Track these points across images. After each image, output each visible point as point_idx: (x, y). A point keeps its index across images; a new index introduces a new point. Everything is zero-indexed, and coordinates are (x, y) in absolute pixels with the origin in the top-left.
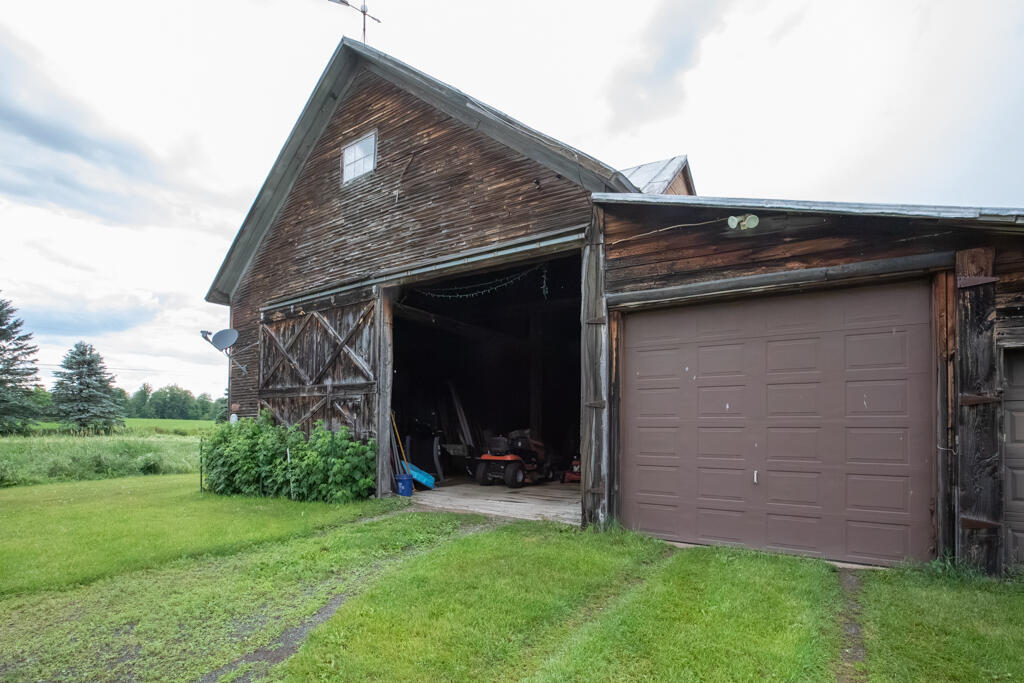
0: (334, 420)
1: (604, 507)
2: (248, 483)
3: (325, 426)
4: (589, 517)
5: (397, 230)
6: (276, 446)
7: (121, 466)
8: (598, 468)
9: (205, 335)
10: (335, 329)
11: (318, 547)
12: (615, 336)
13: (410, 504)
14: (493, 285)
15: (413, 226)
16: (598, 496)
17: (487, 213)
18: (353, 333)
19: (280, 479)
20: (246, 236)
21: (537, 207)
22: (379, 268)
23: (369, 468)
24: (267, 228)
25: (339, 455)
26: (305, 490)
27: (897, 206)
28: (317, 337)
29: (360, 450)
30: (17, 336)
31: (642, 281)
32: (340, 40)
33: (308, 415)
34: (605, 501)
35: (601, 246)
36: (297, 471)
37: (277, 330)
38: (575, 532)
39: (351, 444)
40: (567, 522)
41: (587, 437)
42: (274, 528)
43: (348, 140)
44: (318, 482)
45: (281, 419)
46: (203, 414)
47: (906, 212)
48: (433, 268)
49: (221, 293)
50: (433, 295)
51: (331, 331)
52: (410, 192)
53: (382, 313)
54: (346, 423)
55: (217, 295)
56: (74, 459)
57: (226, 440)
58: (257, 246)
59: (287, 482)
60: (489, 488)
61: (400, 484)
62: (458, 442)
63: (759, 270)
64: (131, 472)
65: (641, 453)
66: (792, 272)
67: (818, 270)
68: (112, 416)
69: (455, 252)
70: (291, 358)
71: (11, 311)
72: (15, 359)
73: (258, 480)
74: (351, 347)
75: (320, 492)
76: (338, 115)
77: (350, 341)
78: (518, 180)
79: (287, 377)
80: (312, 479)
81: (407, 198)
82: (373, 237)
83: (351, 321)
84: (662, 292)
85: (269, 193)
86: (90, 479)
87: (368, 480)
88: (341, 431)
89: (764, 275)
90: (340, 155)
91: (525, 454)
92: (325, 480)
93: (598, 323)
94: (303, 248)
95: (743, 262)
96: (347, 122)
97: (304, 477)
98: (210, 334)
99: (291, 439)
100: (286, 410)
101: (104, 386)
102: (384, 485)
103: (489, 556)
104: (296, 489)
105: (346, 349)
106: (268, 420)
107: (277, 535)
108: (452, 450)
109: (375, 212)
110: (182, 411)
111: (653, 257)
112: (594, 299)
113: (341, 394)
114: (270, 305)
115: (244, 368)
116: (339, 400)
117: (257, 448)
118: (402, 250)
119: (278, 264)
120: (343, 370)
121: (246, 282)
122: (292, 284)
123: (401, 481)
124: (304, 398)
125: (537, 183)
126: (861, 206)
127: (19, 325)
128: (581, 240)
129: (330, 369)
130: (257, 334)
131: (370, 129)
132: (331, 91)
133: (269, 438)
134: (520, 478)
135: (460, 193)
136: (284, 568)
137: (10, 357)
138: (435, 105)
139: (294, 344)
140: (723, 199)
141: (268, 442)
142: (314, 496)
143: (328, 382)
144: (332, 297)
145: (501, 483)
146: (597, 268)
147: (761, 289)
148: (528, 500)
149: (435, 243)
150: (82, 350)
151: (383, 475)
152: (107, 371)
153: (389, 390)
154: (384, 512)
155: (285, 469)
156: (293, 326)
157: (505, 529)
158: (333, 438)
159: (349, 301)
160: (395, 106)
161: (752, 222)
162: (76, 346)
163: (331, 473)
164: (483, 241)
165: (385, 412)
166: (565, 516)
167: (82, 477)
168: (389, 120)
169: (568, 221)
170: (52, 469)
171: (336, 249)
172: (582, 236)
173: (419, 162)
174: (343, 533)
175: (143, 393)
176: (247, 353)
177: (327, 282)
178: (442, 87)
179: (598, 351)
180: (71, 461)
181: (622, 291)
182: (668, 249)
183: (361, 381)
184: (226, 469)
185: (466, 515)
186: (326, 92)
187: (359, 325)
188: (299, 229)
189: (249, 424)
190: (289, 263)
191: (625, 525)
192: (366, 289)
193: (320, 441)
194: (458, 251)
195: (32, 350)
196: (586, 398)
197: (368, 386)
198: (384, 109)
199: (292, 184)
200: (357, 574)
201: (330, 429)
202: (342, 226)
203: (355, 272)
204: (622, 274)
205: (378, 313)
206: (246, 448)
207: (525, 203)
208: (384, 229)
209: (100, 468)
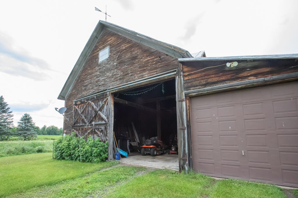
0: (95, 135)
1: (187, 164)
2: (67, 156)
3: (92, 137)
4: (182, 168)
5: (115, 75)
6: (77, 143)
7: (31, 150)
8: (184, 151)
9: (56, 109)
10: (96, 106)
11: (85, 181)
12: (188, 105)
13: (119, 163)
14: (146, 90)
15: (120, 73)
16: (185, 161)
17: (143, 68)
18: (101, 107)
19: (77, 155)
20: (70, 79)
21: (160, 65)
22: (110, 87)
23: (106, 151)
24: (77, 77)
25: (96, 147)
26: (84, 159)
27: (291, 54)
28: (90, 109)
29: (103, 145)
30: (8, 112)
31: (197, 86)
32: (99, 21)
33: (87, 133)
34: (187, 162)
35: (182, 76)
36: (82, 152)
37: (78, 107)
38: (177, 174)
39: (100, 143)
40: (174, 169)
41: (180, 140)
42: (72, 173)
43: (101, 49)
44: (89, 156)
45: (78, 135)
46: (61, 133)
47: (295, 56)
48: (127, 86)
49: (62, 96)
50: (126, 95)
51: (95, 107)
52: (119, 63)
53: (110, 101)
54: (99, 136)
55: (61, 97)
56: (16, 148)
57: (61, 142)
58: (74, 82)
59: (79, 156)
60: (145, 156)
61: (116, 156)
62: (135, 141)
63: (239, 80)
64: (34, 152)
65: (199, 145)
66: (251, 80)
67: (261, 79)
68: (33, 135)
69: (133, 80)
70: (82, 116)
71: (7, 105)
72: (7, 118)
73: (70, 155)
74: (101, 112)
75: (90, 159)
76: (98, 43)
77: (101, 110)
78: (153, 57)
79: (81, 122)
80: (87, 155)
81: (118, 65)
82: (108, 77)
83: (101, 104)
84: (204, 90)
85: (77, 66)
86: (20, 155)
87: (105, 155)
88: (97, 139)
89: (240, 82)
90: (98, 54)
91: (157, 145)
92: (91, 155)
93: (182, 101)
94: (86, 82)
95: (232, 78)
96: (101, 44)
97: (84, 154)
98: (58, 109)
99: (81, 142)
100: (80, 132)
101: (32, 126)
102: (111, 156)
103: (148, 185)
104: (82, 158)
105: (99, 112)
106: (74, 136)
107: (72, 177)
108: (133, 144)
109: (109, 70)
110: (55, 132)
111: (200, 78)
112: (180, 93)
113: (97, 127)
114: (77, 99)
115: (68, 119)
116: (97, 129)
117: (70, 144)
118: (117, 81)
119: (79, 87)
120: (98, 119)
121: (70, 93)
122: (83, 93)
123: (116, 155)
124: (86, 128)
125: (160, 57)
126: (276, 56)
127: (9, 109)
128: (175, 74)
129: (94, 119)
130: (72, 109)
131: (107, 46)
132: (96, 36)
133: (74, 141)
134: (155, 153)
135: (135, 62)
136: (71, 192)
137: (6, 118)
138: (127, 37)
139: (83, 111)
140: (224, 57)
141: (74, 143)
142: (87, 161)
143: (93, 123)
144: (95, 96)
145: (149, 154)
146: (181, 83)
147: (239, 87)
148: (158, 161)
149: (127, 78)
150: (26, 116)
151: (110, 153)
152: (33, 122)
153: (113, 125)
154: (110, 166)
155: (79, 151)
156: (83, 106)
157: (153, 173)
158: (94, 141)
159: (100, 97)
160: (115, 39)
161: (235, 64)
162: (25, 115)
163: (93, 153)
164: (142, 76)
165: (111, 132)
166: (173, 167)
167: (17, 154)
168: (113, 43)
169: (170, 68)
170: (8, 152)
171: (97, 82)
172: (175, 73)
173: (122, 54)
174: (95, 175)
175: (44, 128)
176: (69, 114)
177: (94, 92)
178: (129, 31)
179: (183, 110)
180: (14, 149)
181: (190, 90)
182: (205, 75)
183: (104, 122)
184: (60, 151)
185: (138, 167)
186: (95, 36)
187: (103, 105)
188: (85, 76)
189: (68, 137)
190: (82, 87)
191: (195, 171)
192: (106, 93)
193: (90, 142)
194: (135, 80)
195: (12, 116)
196: (179, 126)
197: (106, 124)
198: (112, 40)
199: (84, 63)
200: (98, 194)
201: (93, 138)
202: (98, 75)
203: (102, 88)
204: (189, 84)
205: (109, 101)
206: (67, 144)
207: (156, 64)
208: (111, 75)
209: (24, 151)
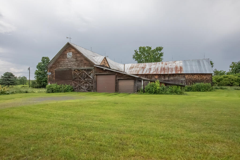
0: (87, 84)
8: (95, 87)
10: (87, 73)
17: (85, 64)
19: (61, 90)
22: (73, 67)
24: (55, 60)
28: (84, 74)
32: (68, 42)
37: (76, 72)
48: (79, 69)
79: (78, 78)
80: (66, 90)
81: (76, 61)
90: (67, 54)
94: (61, 63)
95: (105, 72)
96: (68, 50)
109: (72, 61)
113: (88, 81)
115: (51, 77)
118: (76, 66)
121: (51, 66)
124: (81, 81)
129: (86, 78)
130: (53, 73)
135: (82, 62)
138: (79, 52)
139: (80, 74)
142: (66, 92)
149: (79, 66)
161: (105, 69)
163: (69, 89)
164: (84, 67)
168: (73, 52)
172: (93, 68)
173: (77, 57)
179: (95, 78)
183: (91, 79)
187: (91, 73)
190: (59, 65)
191: (97, 92)
193: (67, 86)
199: (59, 55)
202: (67, 62)
208: (73, 64)
